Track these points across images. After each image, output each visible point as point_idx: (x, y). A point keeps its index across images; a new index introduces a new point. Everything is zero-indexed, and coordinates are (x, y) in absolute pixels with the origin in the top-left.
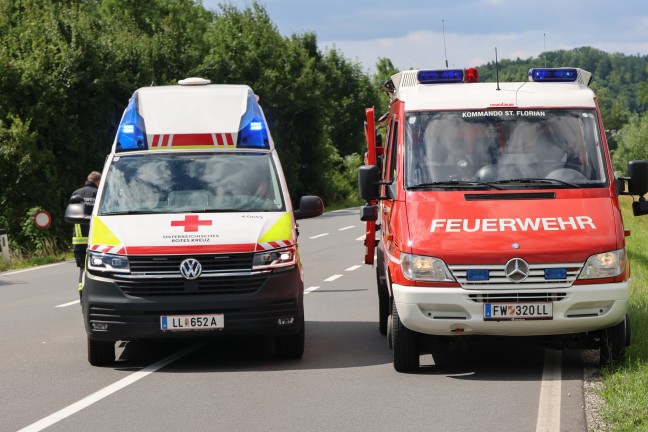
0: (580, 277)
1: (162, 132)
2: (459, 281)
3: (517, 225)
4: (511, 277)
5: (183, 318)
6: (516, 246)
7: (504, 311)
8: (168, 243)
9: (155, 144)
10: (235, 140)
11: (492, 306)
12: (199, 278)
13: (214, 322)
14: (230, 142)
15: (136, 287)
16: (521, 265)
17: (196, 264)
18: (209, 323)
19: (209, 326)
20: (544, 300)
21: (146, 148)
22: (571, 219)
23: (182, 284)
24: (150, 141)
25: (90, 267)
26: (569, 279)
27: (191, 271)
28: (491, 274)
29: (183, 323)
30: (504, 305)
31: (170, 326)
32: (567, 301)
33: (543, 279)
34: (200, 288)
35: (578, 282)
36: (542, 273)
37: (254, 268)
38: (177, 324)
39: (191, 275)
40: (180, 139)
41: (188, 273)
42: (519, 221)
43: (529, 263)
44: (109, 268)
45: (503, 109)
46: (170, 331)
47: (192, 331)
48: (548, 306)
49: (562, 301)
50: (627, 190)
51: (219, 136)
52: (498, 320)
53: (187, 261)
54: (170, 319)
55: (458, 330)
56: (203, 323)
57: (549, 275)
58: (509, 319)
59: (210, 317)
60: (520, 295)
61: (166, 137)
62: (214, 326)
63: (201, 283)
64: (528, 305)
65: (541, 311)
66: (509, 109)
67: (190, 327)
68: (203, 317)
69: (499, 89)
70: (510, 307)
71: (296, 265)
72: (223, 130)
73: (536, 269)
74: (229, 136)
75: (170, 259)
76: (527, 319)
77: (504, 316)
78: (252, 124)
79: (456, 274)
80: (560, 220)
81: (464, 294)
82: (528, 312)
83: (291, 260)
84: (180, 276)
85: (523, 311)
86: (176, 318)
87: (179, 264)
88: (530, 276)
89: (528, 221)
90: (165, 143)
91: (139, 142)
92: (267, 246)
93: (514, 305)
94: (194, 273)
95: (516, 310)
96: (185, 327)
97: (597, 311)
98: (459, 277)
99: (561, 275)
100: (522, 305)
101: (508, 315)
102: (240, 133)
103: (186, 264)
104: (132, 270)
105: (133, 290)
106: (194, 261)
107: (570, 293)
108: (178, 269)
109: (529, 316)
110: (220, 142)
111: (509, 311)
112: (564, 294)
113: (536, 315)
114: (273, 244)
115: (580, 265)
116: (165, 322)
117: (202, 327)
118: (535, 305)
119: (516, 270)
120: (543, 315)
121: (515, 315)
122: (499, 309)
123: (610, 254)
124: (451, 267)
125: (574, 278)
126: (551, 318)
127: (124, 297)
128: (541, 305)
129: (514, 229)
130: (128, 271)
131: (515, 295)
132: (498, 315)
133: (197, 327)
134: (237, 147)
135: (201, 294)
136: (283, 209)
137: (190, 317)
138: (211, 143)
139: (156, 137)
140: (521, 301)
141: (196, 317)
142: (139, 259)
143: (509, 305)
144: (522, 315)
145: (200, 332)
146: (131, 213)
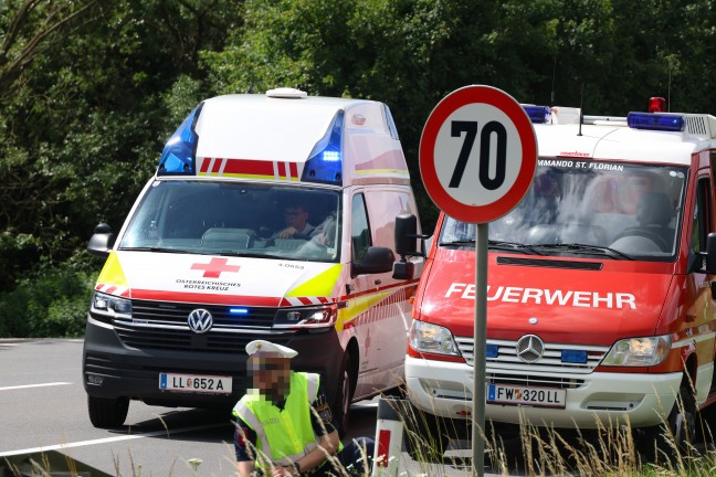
0: (604, 363)
1: (214, 155)
2: (465, 355)
3: (543, 298)
4: (523, 355)
5: (185, 378)
6: (533, 320)
7: (509, 394)
8: (180, 288)
9: (204, 169)
10: (300, 170)
11: (497, 387)
12: (209, 333)
13: (220, 385)
14: (294, 173)
15: (137, 337)
16: (536, 344)
17: (207, 315)
18: (215, 386)
19: (215, 390)
20: (558, 386)
21: (194, 173)
22: (610, 295)
23: (188, 338)
24: (199, 165)
25: (93, 310)
26: (589, 364)
27: (200, 322)
28: (501, 351)
29: (184, 383)
30: (510, 388)
31: (170, 386)
32: (585, 390)
33: (559, 362)
34: (209, 345)
35: (600, 369)
36: (559, 354)
37: (276, 326)
38: (177, 384)
39: (199, 328)
40: (235, 166)
41: (196, 326)
42: (547, 292)
43: (545, 342)
44: (111, 312)
45: (575, 159)
46: (168, 391)
47: (194, 393)
48: (561, 393)
49: (578, 389)
50: (704, 268)
51: (281, 165)
52: (504, 404)
53: (197, 311)
54: (170, 377)
55: (464, 413)
56: (208, 385)
57: (567, 357)
58: (515, 405)
59: (216, 379)
60: (531, 377)
61: (219, 161)
62: (220, 390)
63: (210, 339)
64: (538, 390)
65: (552, 398)
66: (581, 159)
67: (192, 389)
68: (208, 378)
69: (580, 135)
70: (517, 391)
71: (332, 327)
72: (287, 159)
73: (552, 349)
74: (293, 166)
75: (178, 307)
76: (535, 406)
77: (509, 400)
78: (325, 153)
79: (461, 347)
80: (596, 295)
81: (467, 372)
82: (536, 398)
83: (327, 321)
84: (187, 328)
85: (531, 396)
86: (178, 377)
87: (188, 314)
88: (544, 357)
89: (558, 293)
90: (216, 169)
91: (186, 165)
92: (295, 302)
93: (522, 389)
94: (203, 327)
95: (524, 395)
96: (186, 389)
97: (626, 405)
98: (466, 351)
99: (581, 359)
100: (530, 390)
101: (514, 400)
102: (307, 163)
103: (195, 315)
104: (134, 316)
105: (132, 339)
106: (205, 312)
107: (589, 380)
108: (186, 320)
109: (538, 402)
110: (282, 173)
111: (515, 395)
112: (582, 381)
113: (545, 402)
114: (304, 300)
115: (606, 349)
116: (164, 380)
117: (207, 390)
118: (546, 391)
119: (530, 347)
120: (554, 403)
121: (522, 401)
122: (504, 392)
123: (646, 339)
124: (458, 339)
125: (596, 364)
126: (563, 408)
127: (122, 347)
128: (553, 391)
129: (538, 301)
130: (130, 317)
131: (525, 377)
132: (503, 398)
133: (200, 389)
134: (302, 180)
135: (210, 351)
136: (337, 260)
137: (193, 378)
138: (271, 173)
139: (207, 161)
140: (531, 384)
141: (200, 378)
142: (143, 304)
143: (515, 388)
144: (529, 401)
145: (203, 395)
146: (154, 250)
